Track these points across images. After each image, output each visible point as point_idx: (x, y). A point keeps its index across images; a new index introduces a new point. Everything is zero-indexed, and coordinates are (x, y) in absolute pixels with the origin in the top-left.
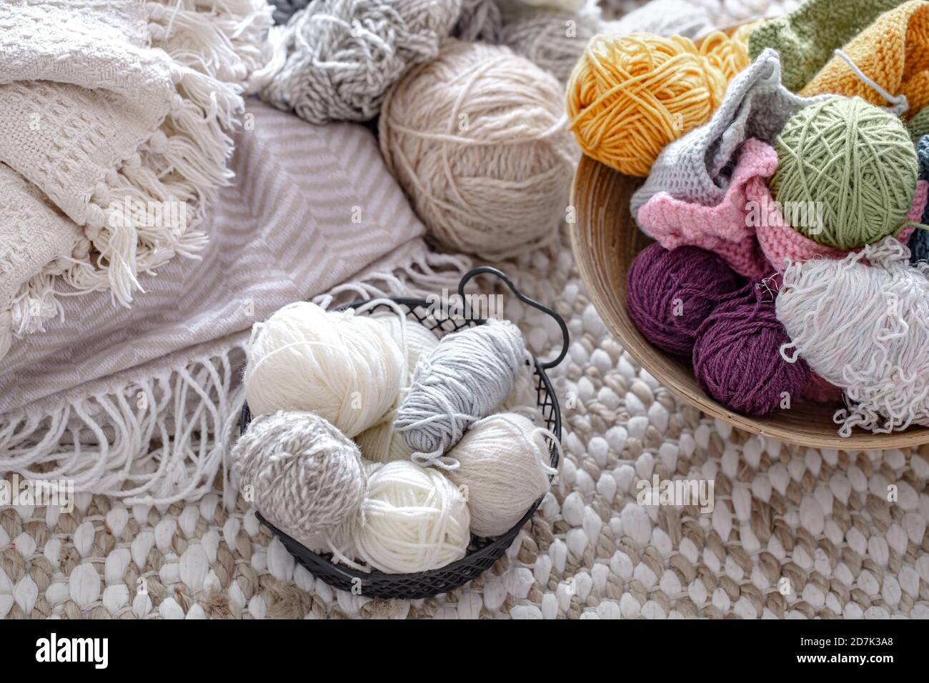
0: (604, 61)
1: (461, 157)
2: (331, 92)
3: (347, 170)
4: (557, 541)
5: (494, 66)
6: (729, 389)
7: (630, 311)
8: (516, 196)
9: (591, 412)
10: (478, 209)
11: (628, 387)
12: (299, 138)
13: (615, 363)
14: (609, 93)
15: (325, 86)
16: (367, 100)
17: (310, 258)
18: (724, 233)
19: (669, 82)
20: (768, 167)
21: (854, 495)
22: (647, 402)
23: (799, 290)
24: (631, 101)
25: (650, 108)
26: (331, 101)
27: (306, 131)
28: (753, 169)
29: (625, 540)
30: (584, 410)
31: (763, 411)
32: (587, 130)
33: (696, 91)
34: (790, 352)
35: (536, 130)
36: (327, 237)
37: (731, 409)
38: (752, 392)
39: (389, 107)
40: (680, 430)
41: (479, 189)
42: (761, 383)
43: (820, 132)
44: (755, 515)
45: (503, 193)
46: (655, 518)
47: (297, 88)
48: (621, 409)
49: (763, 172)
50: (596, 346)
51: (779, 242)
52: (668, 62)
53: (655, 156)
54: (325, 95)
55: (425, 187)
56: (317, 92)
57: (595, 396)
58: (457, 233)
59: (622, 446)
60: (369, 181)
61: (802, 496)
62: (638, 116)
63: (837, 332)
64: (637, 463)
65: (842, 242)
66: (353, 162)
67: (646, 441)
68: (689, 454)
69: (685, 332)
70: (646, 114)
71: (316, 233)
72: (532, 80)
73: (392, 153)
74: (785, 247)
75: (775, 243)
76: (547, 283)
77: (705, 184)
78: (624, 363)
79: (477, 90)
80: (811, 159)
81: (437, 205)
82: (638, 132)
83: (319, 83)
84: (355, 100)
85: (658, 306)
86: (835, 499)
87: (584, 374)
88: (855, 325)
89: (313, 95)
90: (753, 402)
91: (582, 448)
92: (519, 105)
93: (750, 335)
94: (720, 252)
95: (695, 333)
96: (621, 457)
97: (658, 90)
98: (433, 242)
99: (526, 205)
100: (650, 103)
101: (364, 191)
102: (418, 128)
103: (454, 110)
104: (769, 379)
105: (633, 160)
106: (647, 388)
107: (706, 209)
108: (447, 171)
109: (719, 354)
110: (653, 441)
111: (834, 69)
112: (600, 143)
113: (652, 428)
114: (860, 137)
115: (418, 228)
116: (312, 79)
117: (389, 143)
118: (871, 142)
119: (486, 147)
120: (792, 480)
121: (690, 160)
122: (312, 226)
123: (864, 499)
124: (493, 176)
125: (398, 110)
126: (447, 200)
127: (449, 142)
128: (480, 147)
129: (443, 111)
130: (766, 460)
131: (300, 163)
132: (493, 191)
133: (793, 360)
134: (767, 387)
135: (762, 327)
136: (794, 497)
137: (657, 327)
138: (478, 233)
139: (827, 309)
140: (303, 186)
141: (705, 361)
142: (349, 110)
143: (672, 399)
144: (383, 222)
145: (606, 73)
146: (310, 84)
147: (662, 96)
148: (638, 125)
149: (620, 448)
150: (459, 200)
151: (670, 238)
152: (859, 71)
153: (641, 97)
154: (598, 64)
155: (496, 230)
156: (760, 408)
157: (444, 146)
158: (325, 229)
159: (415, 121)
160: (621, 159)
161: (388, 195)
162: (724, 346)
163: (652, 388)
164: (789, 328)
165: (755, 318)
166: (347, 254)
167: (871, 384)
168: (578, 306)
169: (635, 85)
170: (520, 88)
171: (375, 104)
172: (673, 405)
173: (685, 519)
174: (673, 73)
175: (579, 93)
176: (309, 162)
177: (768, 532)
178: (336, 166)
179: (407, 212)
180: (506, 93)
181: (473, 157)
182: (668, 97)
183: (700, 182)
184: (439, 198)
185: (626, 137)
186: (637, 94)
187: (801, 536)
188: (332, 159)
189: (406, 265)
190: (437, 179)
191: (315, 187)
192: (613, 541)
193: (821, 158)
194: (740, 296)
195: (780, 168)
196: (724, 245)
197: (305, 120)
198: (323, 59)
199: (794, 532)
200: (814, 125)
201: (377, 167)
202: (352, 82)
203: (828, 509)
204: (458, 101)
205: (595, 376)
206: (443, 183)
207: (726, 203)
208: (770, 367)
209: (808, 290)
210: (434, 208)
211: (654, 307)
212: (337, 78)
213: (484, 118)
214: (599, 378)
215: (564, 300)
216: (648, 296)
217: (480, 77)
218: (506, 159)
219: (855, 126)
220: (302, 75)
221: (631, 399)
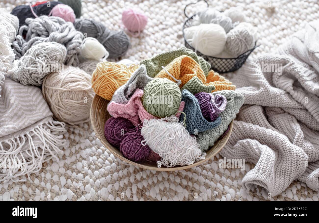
0: (100, 68)
1: (63, 94)
2: (29, 76)
3: (32, 97)
4: (83, 196)
5: (73, 71)
6: (128, 153)
7: (105, 134)
8: (77, 105)
9: (95, 164)
10: (67, 108)
11: (106, 159)
12: (20, 89)
13: (103, 152)
14: (101, 76)
15: (27, 74)
16: (39, 79)
17: (21, 119)
18: (129, 112)
19: (118, 74)
20: (140, 95)
21: (165, 188)
22: (111, 163)
23: (147, 126)
24: (107, 78)
25: (112, 80)
26: (29, 79)
27: (22, 87)
28: (136, 95)
29: (101, 197)
30: (93, 164)
31: (137, 160)
32: (96, 87)
33: (125, 77)
34: (144, 143)
35: (83, 87)
36: (26, 114)
37: (129, 159)
38: (134, 154)
39: (45, 81)
40: (119, 170)
41: (67, 102)
42: (136, 151)
43: (154, 86)
44: (138, 192)
45: (73, 104)
46: (110, 191)
47: (20, 75)
48: (104, 164)
49: (139, 96)
50: (99, 148)
51: (144, 115)
52: (118, 69)
53: (113, 94)
54: (27, 77)
55: (53, 102)
56: (25, 76)
57: (97, 161)
58: (61, 115)
59: (103, 173)
60: (38, 100)
61: (151, 188)
62: (108, 82)
63: (156, 137)
64: (107, 178)
65: (160, 115)
66: (34, 95)
67: (110, 172)
68: (121, 176)
69: (118, 139)
70: (111, 82)
71: (23, 113)
72: (84, 75)
73: (45, 94)
74: (145, 117)
75: (142, 115)
76: (87, 132)
77: (124, 99)
78: (106, 153)
79: (68, 76)
80: (151, 92)
81: (56, 107)
82: (109, 87)
83: (26, 73)
84: (36, 79)
85: (111, 132)
86: (160, 189)
87: (95, 155)
88: (161, 136)
89: (24, 77)
90: (134, 157)
91: (92, 173)
92: (80, 81)
93: (134, 139)
94: (129, 120)
95: (120, 139)
96: (102, 176)
97: (114, 76)
98: (55, 118)
99: (80, 108)
100: (112, 79)
101: (37, 103)
102: (52, 86)
103: (62, 81)
104: (138, 150)
105: (107, 94)
106: (111, 159)
107: (124, 105)
108: (59, 98)
109: (126, 144)
110: (112, 172)
111: (162, 72)
112: (99, 90)
113: (112, 169)
114: (164, 87)
115: (51, 114)
116: (24, 72)
117: (45, 92)
118: (167, 88)
119: (69, 91)
120: (149, 184)
121: (120, 93)
122: (22, 111)
123: (168, 190)
124: (71, 99)
125: (47, 82)
126: (59, 106)
127: (59, 90)
128: (68, 91)
129: (59, 82)
130: (142, 179)
131: (20, 95)
132: (71, 103)
133: (145, 145)
134: (138, 153)
135: (137, 137)
136: (149, 188)
137: (111, 138)
138: (67, 116)
139: (153, 131)
140: (20, 101)
141: (122, 146)
142: (34, 82)
143: (118, 162)
144: (41, 111)
145: (101, 71)
146: (24, 74)
147: (115, 78)
148: (109, 85)
149: (102, 174)
150: (62, 106)
151: (116, 115)
152: (168, 72)
153: (110, 77)
154: (99, 69)
155: (72, 115)
156: (136, 159)
157: (58, 91)
158: (25, 112)
159: (51, 85)
160: (104, 94)
161: (44, 104)
162: (127, 142)
163: (113, 159)
164: (144, 137)
165: (136, 135)
166: (31, 119)
167: (165, 152)
168: (95, 138)
169: (108, 74)
170: (80, 77)
171: (41, 81)
172: (118, 164)
173: (118, 192)
174: (119, 72)
175: (94, 77)
176: (22, 95)
177: (141, 196)
178: (30, 96)
179: (48, 109)
180: (76, 78)
181: (66, 94)
182: (117, 78)
183: (123, 99)
184: (57, 105)
185: (105, 88)
186: (109, 76)
187: (150, 198)
188: (28, 94)
189: (47, 123)
190: (56, 100)
191: (23, 101)
192: (98, 197)
193: (154, 92)
194: (133, 130)
195: (144, 95)
196: (131, 118)
197: (22, 84)
198: (27, 67)
199: (148, 197)
200: (153, 84)
201: (41, 97)
202: (35, 73)
203: (158, 191)
204: (63, 79)
205: (97, 155)
206: (58, 101)
207: (129, 103)
208: (139, 147)
209: (149, 126)
210: (55, 108)
211: (110, 133)
212: (31, 72)
213: (69, 84)
214: (99, 156)
215: (91, 136)
216: (109, 129)
217: (69, 74)
218: (75, 95)
219: (163, 84)
220: (21, 71)
221: (107, 162)
